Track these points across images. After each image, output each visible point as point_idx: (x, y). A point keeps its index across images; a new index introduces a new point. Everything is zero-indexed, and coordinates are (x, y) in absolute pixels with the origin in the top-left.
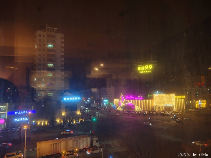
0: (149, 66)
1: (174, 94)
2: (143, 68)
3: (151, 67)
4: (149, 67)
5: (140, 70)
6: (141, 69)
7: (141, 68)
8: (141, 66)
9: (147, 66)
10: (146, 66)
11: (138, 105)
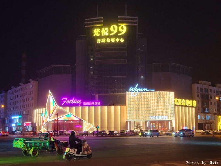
0: (118, 26)
1: (172, 93)
2: (105, 31)
3: (123, 29)
4: (120, 30)
5: (98, 35)
6: (100, 33)
7: (101, 31)
8: (101, 28)
9: (116, 26)
10: (112, 27)
11: (89, 121)
